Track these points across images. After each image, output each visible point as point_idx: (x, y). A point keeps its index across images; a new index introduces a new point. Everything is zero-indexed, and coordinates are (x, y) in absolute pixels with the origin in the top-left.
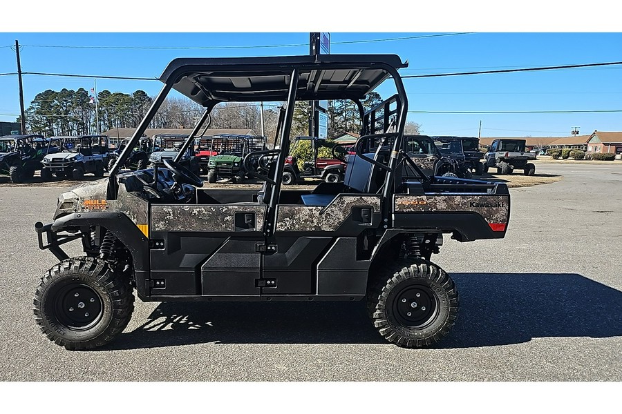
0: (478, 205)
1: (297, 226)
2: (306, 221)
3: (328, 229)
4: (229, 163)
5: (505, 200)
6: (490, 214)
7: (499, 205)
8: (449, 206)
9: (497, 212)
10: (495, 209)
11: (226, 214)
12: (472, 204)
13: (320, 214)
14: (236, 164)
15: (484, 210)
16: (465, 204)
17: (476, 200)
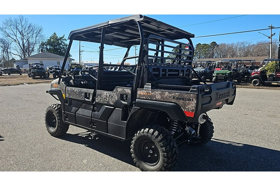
0: (177, 98)
1: (102, 100)
2: (105, 98)
3: (112, 104)
4: (223, 74)
5: (194, 97)
6: (185, 105)
7: (190, 100)
8: (162, 97)
9: (189, 104)
10: (187, 102)
11: (82, 93)
12: (174, 98)
13: (109, 96)
14: (227, 75)
15: (181, 103)
16: (170, 97)
17: (176, 95)
